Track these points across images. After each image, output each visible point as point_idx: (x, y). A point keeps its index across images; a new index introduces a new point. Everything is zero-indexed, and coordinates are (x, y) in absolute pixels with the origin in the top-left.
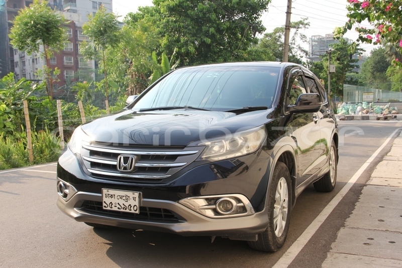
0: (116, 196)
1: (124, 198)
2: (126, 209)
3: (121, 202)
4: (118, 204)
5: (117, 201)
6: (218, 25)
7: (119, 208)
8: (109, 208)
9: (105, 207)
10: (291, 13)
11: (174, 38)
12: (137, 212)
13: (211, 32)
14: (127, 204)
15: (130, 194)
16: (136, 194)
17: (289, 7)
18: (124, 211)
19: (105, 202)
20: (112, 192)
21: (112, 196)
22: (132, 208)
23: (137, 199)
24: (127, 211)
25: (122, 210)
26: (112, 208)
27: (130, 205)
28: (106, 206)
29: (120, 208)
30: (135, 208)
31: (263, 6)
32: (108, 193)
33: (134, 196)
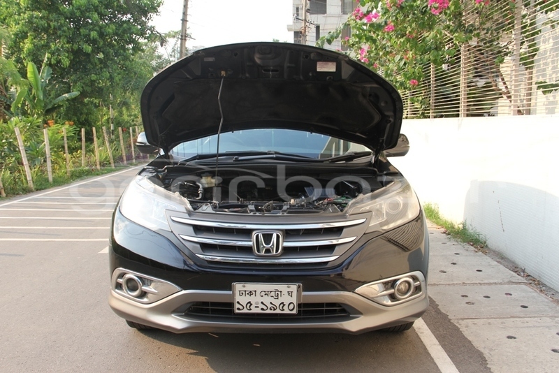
0: (258, 293)
1: (273, 294)
2: (275, 310)
3: (267, 300)
4: (262, 303)
5: (260, 300)
6: (101, 28)
7: (262, 309)
8: (245, 311)
9: (238, 309)
10: (187, 21)
11: (42, 42)
12: (295, 312)
13: (93, 37)
14: (277, 303)
15: (282, 287)
16: (294, 287)
17: (185, 14)
18: (272, 312)
19: (238, 302)
20: (250, 287)
21: (250, 293)
22: (286, 308)
23: (295, 294)
24: (278, 311)
25: (269, 311)
26: (251, 309)
27: (283, 303)
28: (241, 307)
29: (265, 308)
30: (291, 307)
31: (154, 9)
32: (244, 289)
33: (290, 290)
